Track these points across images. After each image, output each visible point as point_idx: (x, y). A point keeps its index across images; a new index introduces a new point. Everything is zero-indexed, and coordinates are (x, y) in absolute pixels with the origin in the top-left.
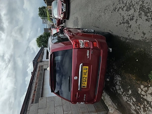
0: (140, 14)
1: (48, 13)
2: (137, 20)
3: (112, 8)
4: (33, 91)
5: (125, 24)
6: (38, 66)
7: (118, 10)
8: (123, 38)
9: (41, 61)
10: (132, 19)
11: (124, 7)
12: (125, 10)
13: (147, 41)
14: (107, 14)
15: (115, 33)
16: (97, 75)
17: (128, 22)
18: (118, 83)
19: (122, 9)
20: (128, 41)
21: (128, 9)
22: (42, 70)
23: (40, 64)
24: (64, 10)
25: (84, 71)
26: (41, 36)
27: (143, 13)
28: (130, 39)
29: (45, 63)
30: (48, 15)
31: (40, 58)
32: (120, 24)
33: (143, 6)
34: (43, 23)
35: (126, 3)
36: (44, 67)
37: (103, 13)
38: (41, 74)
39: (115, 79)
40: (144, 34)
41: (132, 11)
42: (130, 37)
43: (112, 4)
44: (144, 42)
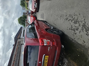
0: (83, 29)
1: (26, 4)
2: (80, 31)
3: (65, 18)
4: (13, 61)
5: (73, 31)
6: (18, 42)
7: (69, 21)
8: (71, 38)
9: (20, 38)
10: (77, 30)
11: (72, 20)
12: (73, 22)
13: (86, 47)
14: (61, 20)
15: (66, 33)
16: (54, 60)
17: (74, 31)
18: (66, 63)
19: (72, 21)
20: (73, 41)
21: (75, 23)
22: (20, 45)
23: (19, 40)
24: (36, 7)
25: (46, 58)
26: (21, 17)
27: (84, 29)
28: (75, 41)
29: (22, 40)
30: (26, 6)
31: (19, 36)
32: (70, 29)
33: (85, 25)
34: (23, 9)
35: (74, 18)
36: (21, 43)
37: (59, 18)
38: (19, 48)
39: (64, 60)
40: (84, 42)
41: (77, 25)
42: (76, 40)
43: (65, 15)
44: (84, 47)
